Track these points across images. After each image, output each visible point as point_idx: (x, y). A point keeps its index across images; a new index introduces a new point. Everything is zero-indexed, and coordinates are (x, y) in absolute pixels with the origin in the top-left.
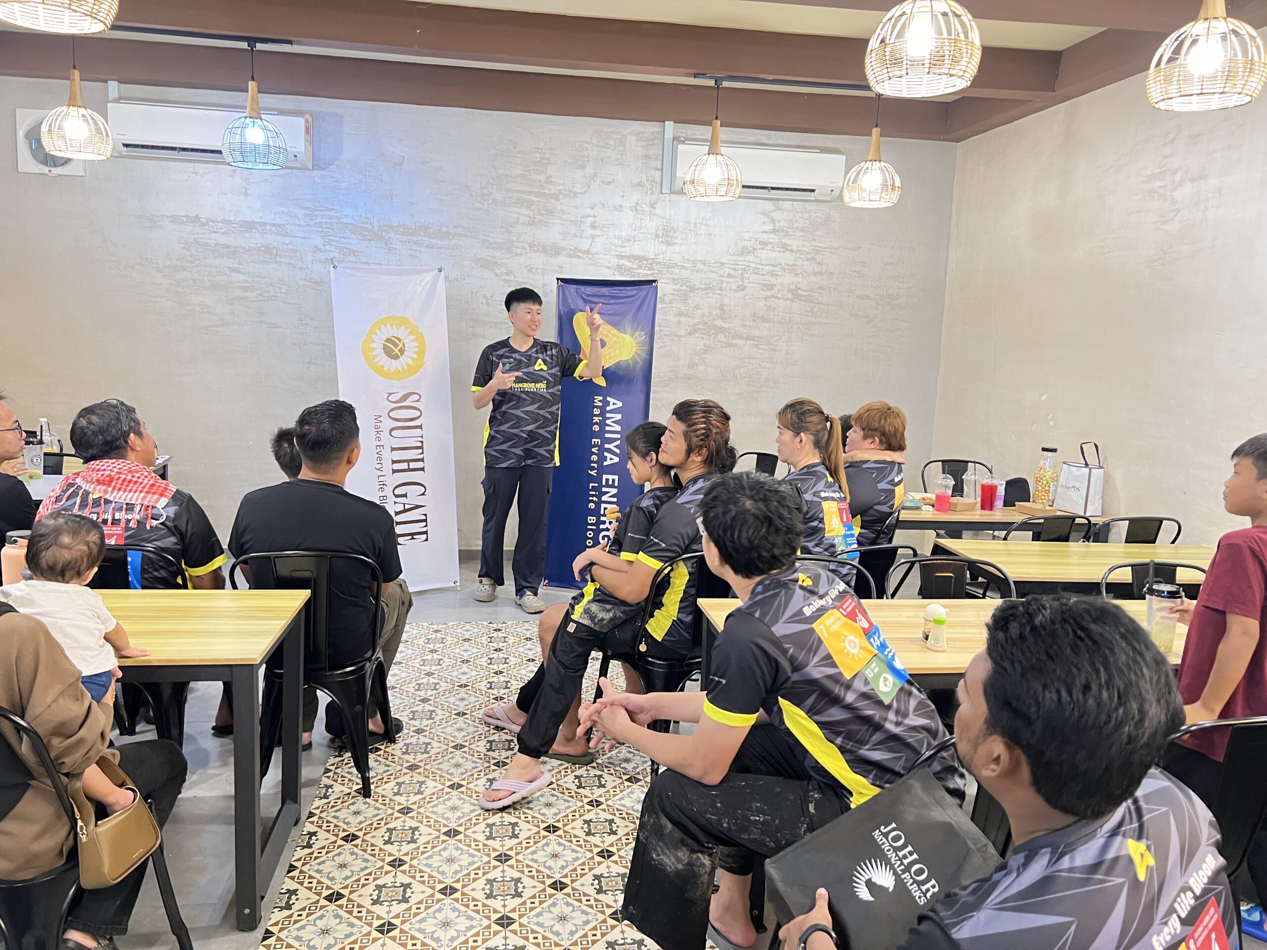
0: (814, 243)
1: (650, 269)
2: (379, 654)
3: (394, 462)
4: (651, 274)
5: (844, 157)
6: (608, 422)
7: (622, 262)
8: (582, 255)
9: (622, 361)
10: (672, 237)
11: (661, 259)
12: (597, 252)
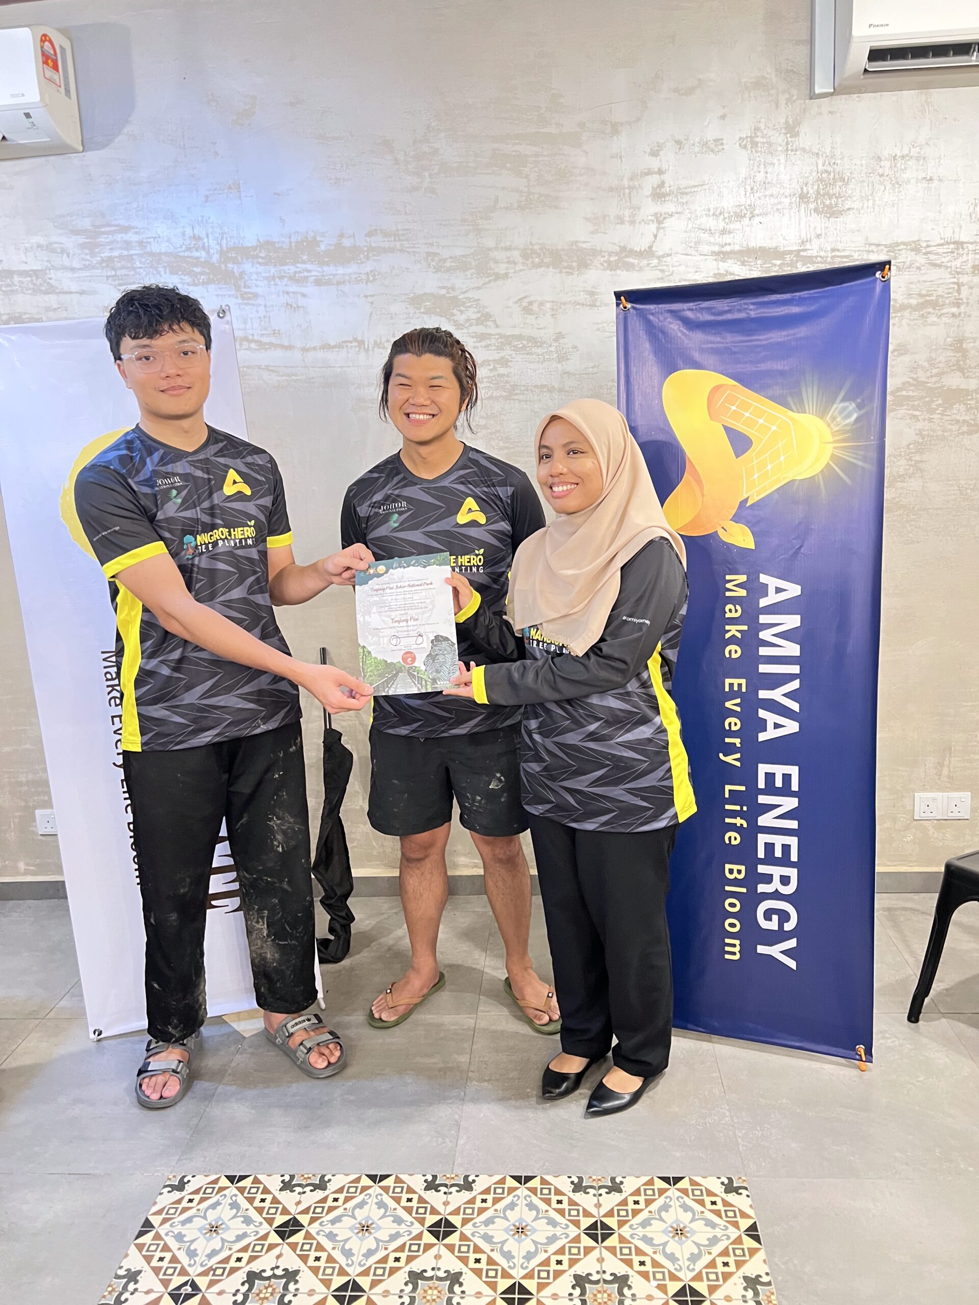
8: (636, 262)
9: (797, 483)
10: (839, 196)
11: (815, 251)
12: (669, 252)
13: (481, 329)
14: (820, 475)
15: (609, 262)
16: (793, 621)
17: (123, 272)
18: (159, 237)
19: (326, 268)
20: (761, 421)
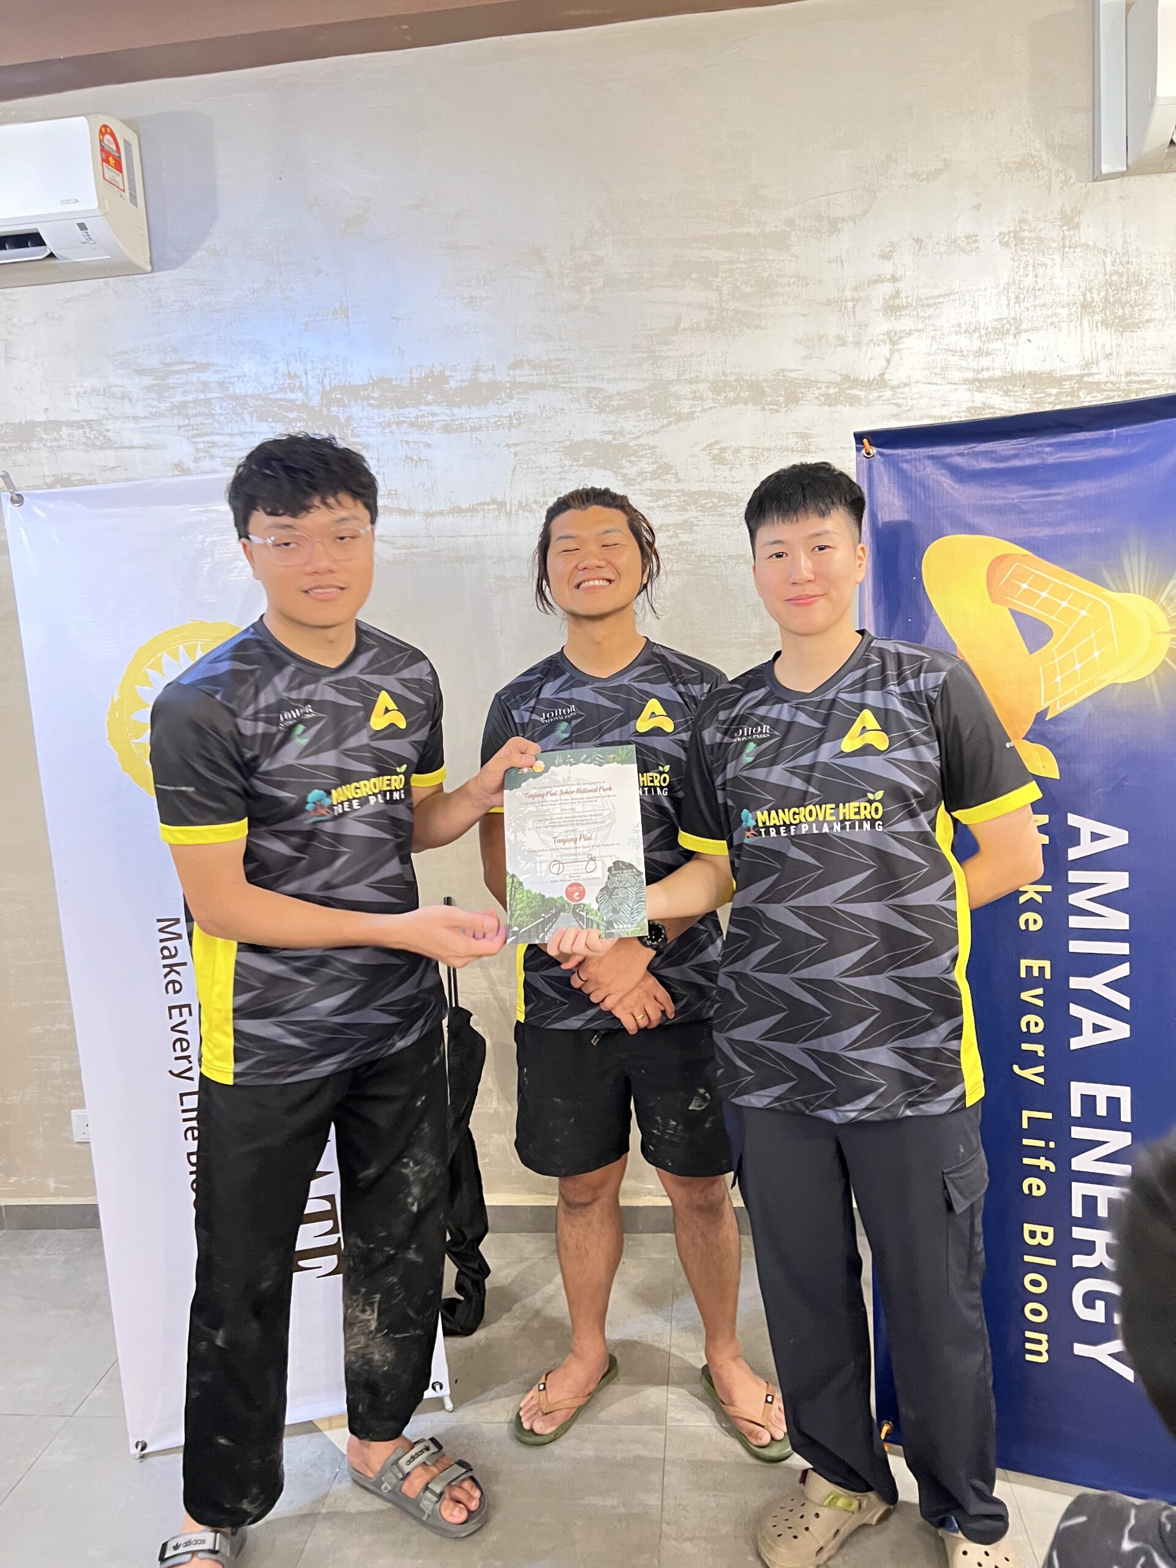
8: (862, 394)
9: (1119, 687)
10: (1136, 304)
11: (1104, 375)
12: (907, 381)
13: (657, 485)
14: (1153, 678)
15: (827, 396)
16: (1118, 881)
17: (199, 420)
18: (245, 376)
19: (456, 411)
20: (1064, 604)
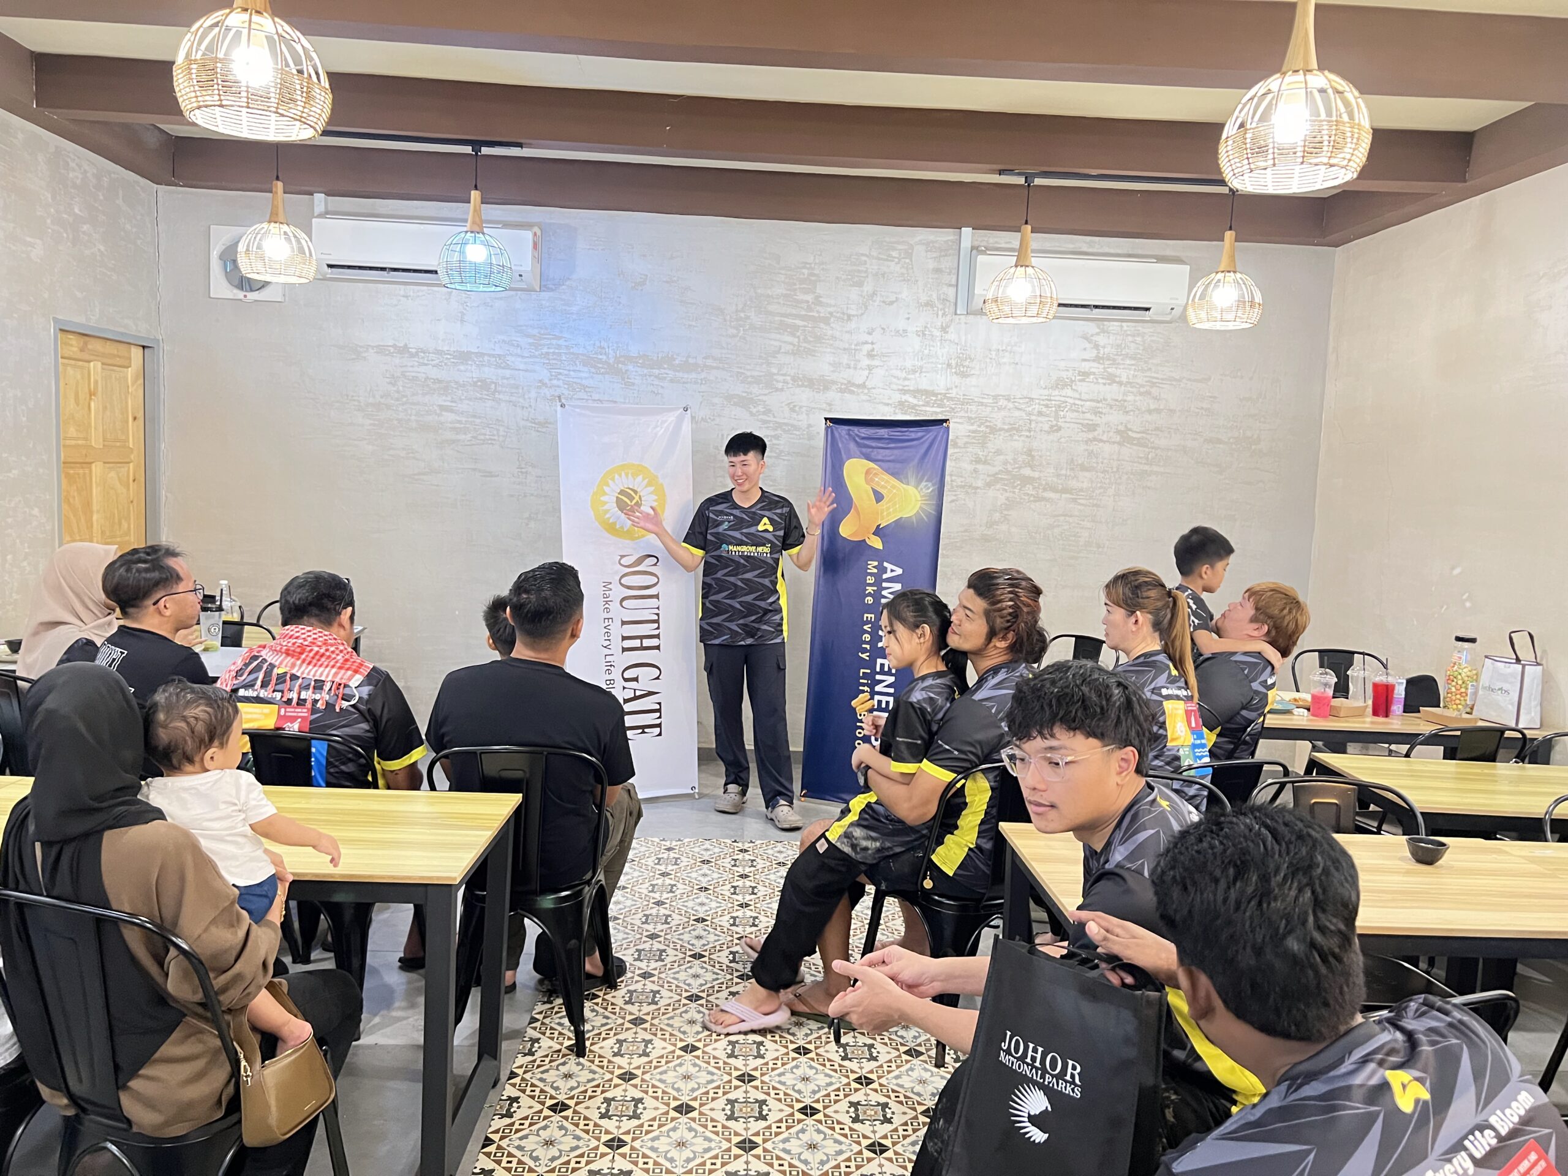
0: (1148, 374)
1: (939, 406)
2: (601, 876)
3: (624, 638)
4: (941, 413)
5: (1188, 267)
6: (884, 593)
7: (904, 398)
8: (855, 390)
11: (954, 395)
12: (874, 387)
19: (677, 374)
